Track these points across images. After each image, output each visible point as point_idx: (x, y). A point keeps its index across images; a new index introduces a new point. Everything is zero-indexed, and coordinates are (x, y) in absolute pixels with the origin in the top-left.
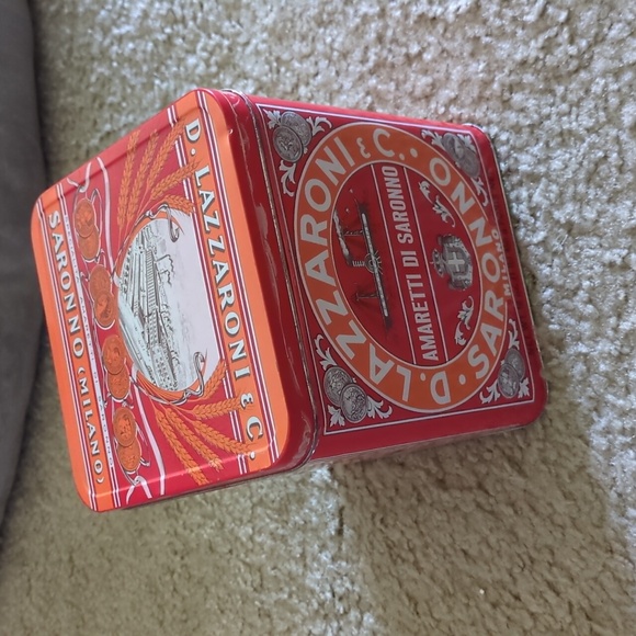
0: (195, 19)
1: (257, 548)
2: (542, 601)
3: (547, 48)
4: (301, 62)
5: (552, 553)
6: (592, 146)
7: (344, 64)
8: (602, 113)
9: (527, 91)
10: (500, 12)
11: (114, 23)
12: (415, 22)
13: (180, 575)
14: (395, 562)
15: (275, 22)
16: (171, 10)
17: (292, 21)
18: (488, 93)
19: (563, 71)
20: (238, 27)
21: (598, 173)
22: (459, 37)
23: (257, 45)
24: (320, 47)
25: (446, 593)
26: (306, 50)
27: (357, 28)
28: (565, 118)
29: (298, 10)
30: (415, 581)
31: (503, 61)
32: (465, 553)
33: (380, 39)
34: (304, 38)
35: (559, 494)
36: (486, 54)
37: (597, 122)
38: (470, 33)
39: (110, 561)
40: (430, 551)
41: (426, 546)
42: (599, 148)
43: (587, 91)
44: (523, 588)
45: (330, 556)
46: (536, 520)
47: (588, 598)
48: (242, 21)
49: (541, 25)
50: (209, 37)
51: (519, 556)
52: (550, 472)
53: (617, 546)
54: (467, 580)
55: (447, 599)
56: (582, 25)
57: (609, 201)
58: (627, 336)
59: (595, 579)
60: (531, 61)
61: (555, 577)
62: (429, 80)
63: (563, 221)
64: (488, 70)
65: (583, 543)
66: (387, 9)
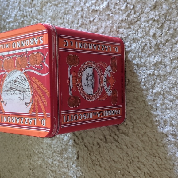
0: (30, 15)
1: (54, 165)
2: (136, 173)
3: (128, 16)
4: (60, 25)
5: (139, 158)
6: (142, 42)
7: (72, 25)
8: (144, 33)
9: (123, 28)
10: (115, 7)
11: (7, 18)
12: (92, 12)
13: (32, 176)
14: (94, 166)
15: (52, 15)
16: (23, 14)
17: (57, 14)
18: (113, 30)
19: (133, 22)
20: (42, 17)
21: (144, 49)
22: (104, 15)
23: (48, 21)
24: (65, 21)
25: (109, 173)
26: (61, 22)
27: (75, 14)
28: (134, 35)
29: (59, 11)
30: (100, 170)
31: (116, 21)
32: (114, 161)
33: (82, 17)
34: (61, 18)
35: (139, 141)
36: (112, 19)
37: (143, 35)
38: (107, 13)
39: (11, 174)
40: (104, 161)
41: (103, 160)
42: (144, 42)
43: (140, 27)
44: (131, 169)
45: (75, 166)
46: (133, 149)
47: (149, 170)
48: (43, 15)
49: (126, 10)
50: (34, 20)
51: (129, 160)
52: (136, 135)
53: (157, 155)
54: (115, 169)
55: (110, 175)
56: (137, 9)
57: (148, 57)
58: (155, 94)
59: (151, 165)
60: (124, 20)
61: (140, 165)
62: (96, 27)
63: (136, 63)
64: (112, 23)
65: (147, 154)
66: (84, 9)
